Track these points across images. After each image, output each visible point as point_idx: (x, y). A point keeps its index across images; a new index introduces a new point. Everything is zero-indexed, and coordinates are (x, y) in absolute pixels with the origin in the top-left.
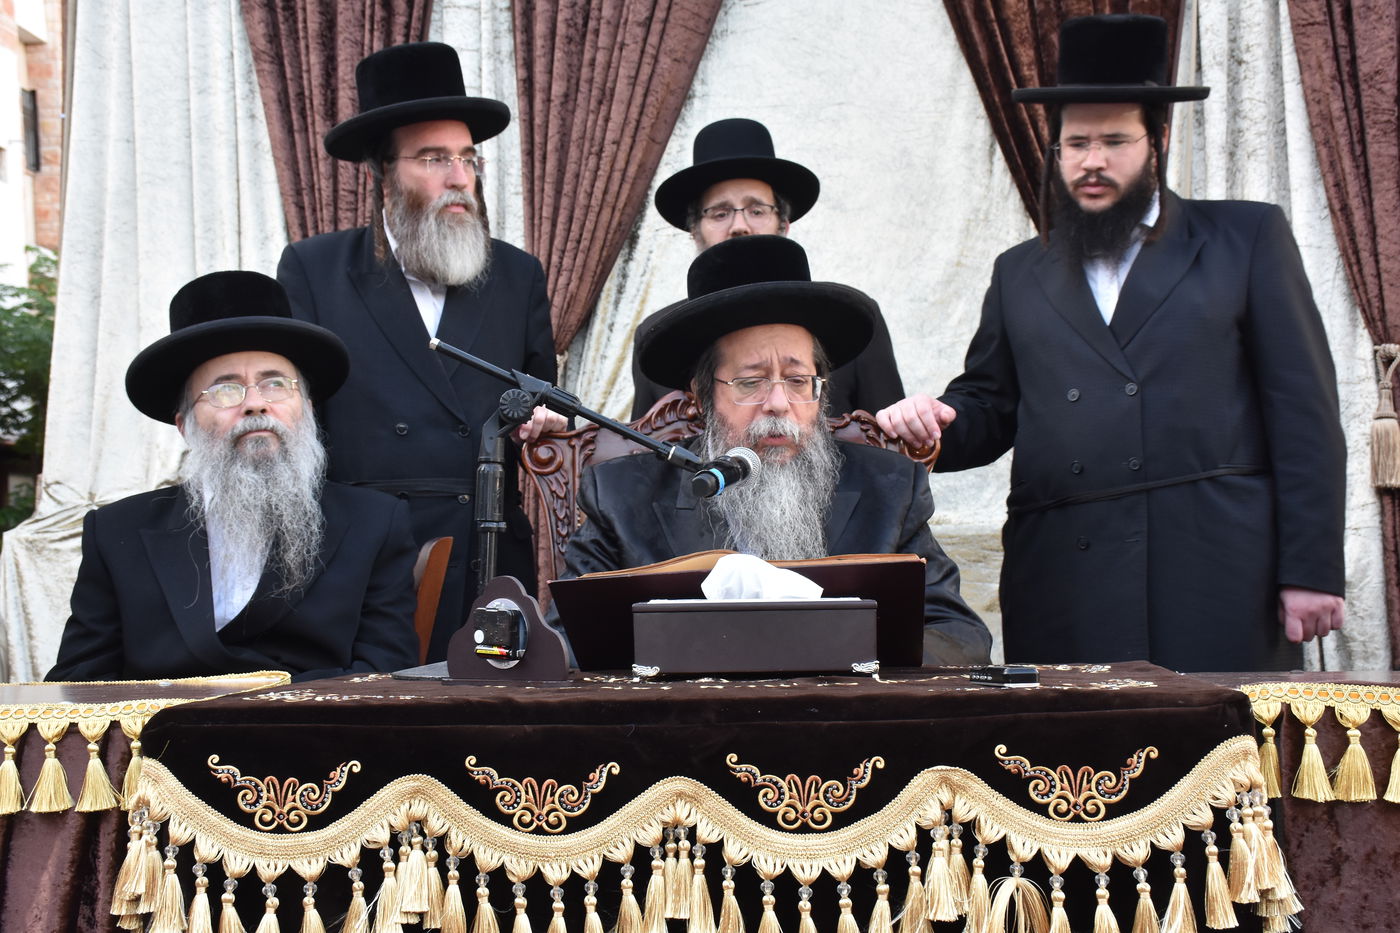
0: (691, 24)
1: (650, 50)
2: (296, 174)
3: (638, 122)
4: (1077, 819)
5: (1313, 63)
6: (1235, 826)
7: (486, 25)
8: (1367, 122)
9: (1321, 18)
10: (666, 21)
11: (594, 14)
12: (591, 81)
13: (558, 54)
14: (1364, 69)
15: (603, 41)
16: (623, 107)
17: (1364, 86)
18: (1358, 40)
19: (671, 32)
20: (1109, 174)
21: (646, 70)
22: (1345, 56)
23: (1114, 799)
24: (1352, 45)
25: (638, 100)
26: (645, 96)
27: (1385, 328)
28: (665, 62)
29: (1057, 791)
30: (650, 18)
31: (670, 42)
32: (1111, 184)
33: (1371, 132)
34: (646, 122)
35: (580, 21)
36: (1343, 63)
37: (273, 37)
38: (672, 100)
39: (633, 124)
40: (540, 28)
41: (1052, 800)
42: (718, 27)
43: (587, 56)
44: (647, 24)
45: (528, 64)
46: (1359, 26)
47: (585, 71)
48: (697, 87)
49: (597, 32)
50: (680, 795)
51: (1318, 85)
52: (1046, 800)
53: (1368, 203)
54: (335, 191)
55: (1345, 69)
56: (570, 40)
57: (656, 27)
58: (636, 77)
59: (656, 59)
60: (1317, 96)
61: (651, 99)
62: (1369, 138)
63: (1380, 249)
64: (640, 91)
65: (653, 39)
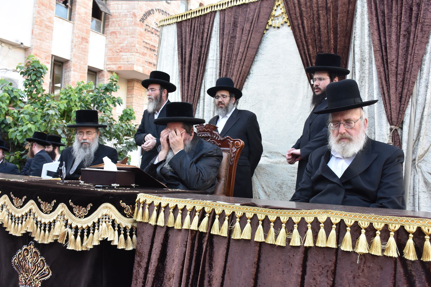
0: (250, 59)
1: (241, 65)
2: (183, 93)
3: (239, 79)
4: (80, 218)
5: (378, 60)
6: (101, 223)
7: (215, 63)
8: (389, 73)
9: (378, 49)
10: (245, 59)
11: (232, 59)
12: (230, 72)
13: (225, 67)
14: (389, 61)
15: (233, 64)
16: (235, 77)
17: (389, 65)
18: (388, 54)
19: (245, 62)
20: (320, 87)
21: (240, 69)
22: (385, 58)
23: (86, 214)
24: (387, 56)
25: (238, 75)
26: (240, 74)
27: (392, 122)
28: (244, 67)
29: (77, 211)
30: (241, 59)
31: (245, 64)
32: (320, 89)
33: (390, 75)
34: (240, 80)
35: (230, 61)
36: (385, 59)
37: (182, 68)
38: (246, 75)
39: (237, 80)
40: (223, 62)
41: (76, 213)
42: (255, 60)
43: (230, 67)
44: (241, 60)
45: (220, 70)
46: (388, 51)
47: (230, 70)
48: (251, 72)
49: (232, 62)
50: (32, 204)
51: (378, 65)
52: (75, 213)
53: (388, 92)
54: (188, 96)
55: (385, 61)
56: (227, 64)
57: (243, 60)
58: (238, 71)
59: (243, 67)
60: (378, 67)
61: (241, 75)
62: (390, 77)
63: (391, 103)
64: (239, 73)
65: (242, 63)
